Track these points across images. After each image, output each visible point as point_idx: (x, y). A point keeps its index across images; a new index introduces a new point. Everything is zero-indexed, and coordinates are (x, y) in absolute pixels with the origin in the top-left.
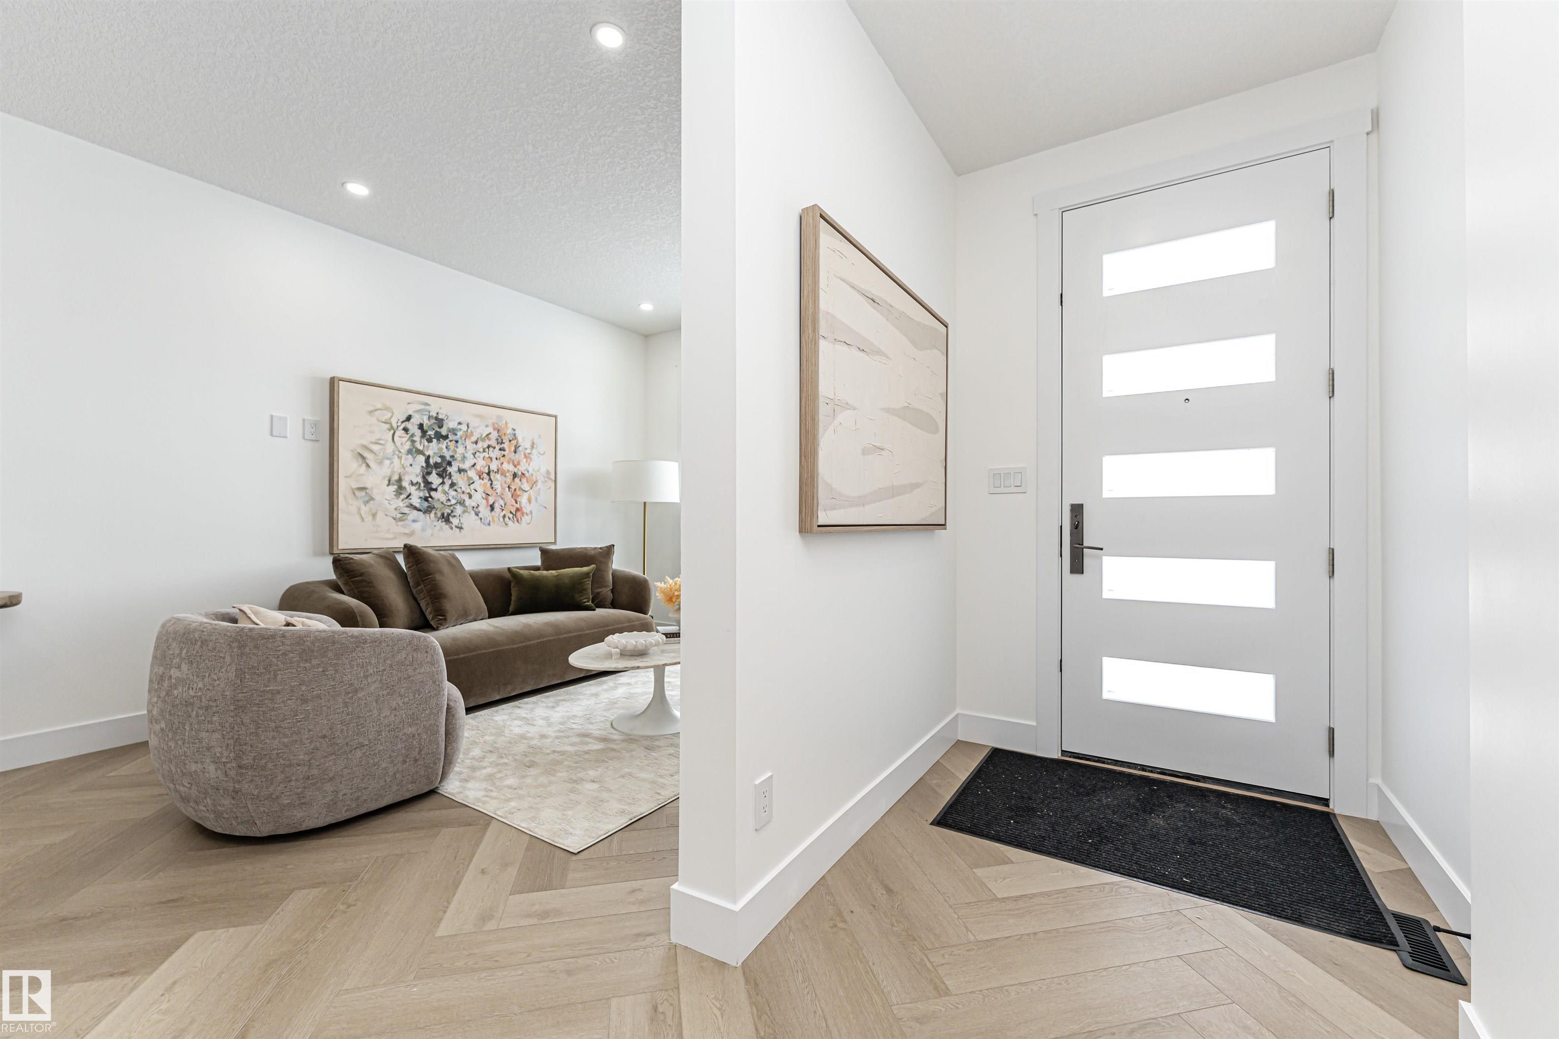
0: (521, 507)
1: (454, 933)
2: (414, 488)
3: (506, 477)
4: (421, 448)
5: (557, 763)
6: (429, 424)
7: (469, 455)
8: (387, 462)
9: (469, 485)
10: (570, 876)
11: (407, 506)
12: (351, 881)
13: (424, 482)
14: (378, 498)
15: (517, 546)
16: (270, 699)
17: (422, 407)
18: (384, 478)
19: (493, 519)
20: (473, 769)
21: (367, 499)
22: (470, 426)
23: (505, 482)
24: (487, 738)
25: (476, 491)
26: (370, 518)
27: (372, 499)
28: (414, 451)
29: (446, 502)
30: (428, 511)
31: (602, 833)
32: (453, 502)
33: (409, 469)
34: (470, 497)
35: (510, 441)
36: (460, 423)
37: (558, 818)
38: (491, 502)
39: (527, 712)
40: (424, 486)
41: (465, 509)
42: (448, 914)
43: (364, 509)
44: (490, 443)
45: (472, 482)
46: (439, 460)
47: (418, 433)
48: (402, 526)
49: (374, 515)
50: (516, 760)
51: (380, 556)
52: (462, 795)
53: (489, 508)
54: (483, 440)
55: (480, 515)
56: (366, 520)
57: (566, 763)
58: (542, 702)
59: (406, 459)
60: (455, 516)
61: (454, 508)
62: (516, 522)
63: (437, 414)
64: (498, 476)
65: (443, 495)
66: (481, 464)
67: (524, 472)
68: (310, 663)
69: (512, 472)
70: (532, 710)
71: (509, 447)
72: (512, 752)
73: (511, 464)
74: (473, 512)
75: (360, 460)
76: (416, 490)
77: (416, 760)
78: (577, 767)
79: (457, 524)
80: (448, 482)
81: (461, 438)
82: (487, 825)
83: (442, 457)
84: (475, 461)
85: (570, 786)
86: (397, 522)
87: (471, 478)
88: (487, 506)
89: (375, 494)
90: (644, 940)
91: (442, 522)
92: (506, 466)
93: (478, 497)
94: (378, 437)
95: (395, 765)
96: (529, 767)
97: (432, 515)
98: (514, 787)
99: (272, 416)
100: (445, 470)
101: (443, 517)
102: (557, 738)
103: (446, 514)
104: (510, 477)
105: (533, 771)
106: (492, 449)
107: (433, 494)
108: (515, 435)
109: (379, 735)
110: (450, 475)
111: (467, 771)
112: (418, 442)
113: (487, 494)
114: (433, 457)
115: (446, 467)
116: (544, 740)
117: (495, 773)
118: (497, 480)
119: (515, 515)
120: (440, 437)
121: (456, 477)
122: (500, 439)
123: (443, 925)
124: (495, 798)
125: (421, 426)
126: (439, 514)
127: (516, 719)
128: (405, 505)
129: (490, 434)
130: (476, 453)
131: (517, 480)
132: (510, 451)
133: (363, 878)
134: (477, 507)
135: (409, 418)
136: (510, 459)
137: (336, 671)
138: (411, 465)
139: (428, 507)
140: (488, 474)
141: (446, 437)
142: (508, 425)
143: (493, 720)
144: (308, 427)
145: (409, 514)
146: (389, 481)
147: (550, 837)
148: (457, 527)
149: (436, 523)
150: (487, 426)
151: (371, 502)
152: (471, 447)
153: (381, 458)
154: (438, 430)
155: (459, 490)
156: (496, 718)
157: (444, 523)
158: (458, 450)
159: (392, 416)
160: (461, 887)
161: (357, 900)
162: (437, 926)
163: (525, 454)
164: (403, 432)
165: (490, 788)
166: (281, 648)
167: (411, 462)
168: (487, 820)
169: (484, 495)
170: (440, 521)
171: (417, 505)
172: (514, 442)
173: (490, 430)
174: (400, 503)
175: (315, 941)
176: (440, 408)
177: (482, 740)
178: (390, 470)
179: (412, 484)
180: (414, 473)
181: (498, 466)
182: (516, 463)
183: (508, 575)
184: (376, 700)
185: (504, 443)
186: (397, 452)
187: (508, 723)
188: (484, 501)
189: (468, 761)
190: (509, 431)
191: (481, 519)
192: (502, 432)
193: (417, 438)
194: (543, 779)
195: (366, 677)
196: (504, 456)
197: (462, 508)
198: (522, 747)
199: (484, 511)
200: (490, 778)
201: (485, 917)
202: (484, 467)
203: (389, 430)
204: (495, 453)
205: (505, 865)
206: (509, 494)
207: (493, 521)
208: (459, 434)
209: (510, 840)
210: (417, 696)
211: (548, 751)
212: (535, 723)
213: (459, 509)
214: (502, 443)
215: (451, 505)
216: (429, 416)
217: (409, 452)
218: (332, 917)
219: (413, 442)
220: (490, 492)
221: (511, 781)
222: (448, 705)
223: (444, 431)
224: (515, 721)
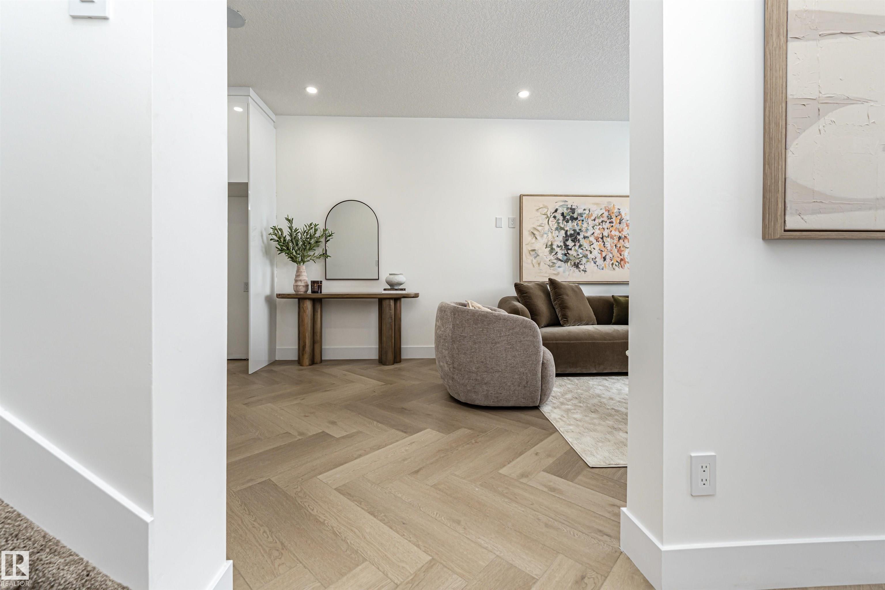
0: (624, 258)
1: (506, 475)
2: (559, 249)
3: (613, 239)
4: (563, 226)
5: (610, 415)
6: (567, 212)
7: (590, 228)
8: (545, 236)
9: (590, 246)
10: (580, 477)
11: (555, 259)
12: (483, 433)
13: (564, 245)
14: (541, 255)
15: (621, 283)
16: (463, 340)
17: (563, 203)
18: (544, 244)
19: (605, 265)
20: (562, 403)
21: (536, 255)
22: (590, 210)
23: (613, 243)
24: (579, 391)
25: (595, 249)
26: (537, 265)
27: (538, 255)
28: (559, 229)
29: (577, 256)
30: (566, 261)
31: (614, 463)
32: (581, 256)
33: (556, 238)
34: (591, 252)
35: (616, 217)
36: (584, 210)
37: (592, 445)
38: (604, 256)
39: (610, 383)
40: (564, 248)
41: (588, 260)
42: (509, 465)
43: (534, 261)
44: (603, 220)
45: (592, 244)
46: (573, 232)
47: (561, 218)
48: (553, 270)
49: (539, 264)
50: (587, 406)
51: (538, 284)
52: (549, 414)
53: (603, 259)
54: (599, 218)
55: (597, 264)
56: (535, 266)
57: (616, 417)
58: (623, 380)
59: (555, 233)
60: (581, 264)
61: (581, 259)
62: (620, 268)
63: (572, 206)
64: (609, 239)
65: (575, 252)
66: (597, 232)
67: (626, 236)
68: (477, 326)
69: (617, 236)
70: (614, 383)
71: (616, 220)
72: (588, 402)
73: (617, 231)
74: (593, 262)
75: (532, 235)
76: (560, 250)
77: (525, 387)
78: (621, 422)
79: (583, 269)
80: (578, 244)
81: (585, 218)
82: (551, 434)
83: (575, 230)
84: (594, 231)
85: (610, 430)
86: (550, 267)
87: (591, 242)
88: (601, 258)
89: (539, 252)
90: (602, 536)
91: (574, 267)
92: (613, 233)
93: (596, 253)
94: (540, 223)
95: (514, 386)
96: (592, 412)
97: (569, 263)
98: (577, 419)
99: (496, 218)
100: (576, 238)
101: (575, 265)
102: (619, 402)
103: (576, 263)
104: (616, 239)
105: (593, 415)
106: (605, 223)
107: (569, 252)
108: (620, 212)
109: (506, 368)
110: (579, 241)
111: (559, 404)
112: (561, 223)
113: (601, 251)
114: (569, 230)
115: (577, 236)
116: (611, 401)
117: (571, 409)
118: (608, 242)
119: (620, 263)
120: (573, 219)
121: (582, 241)
122: (609, 216)
123: (505, 469)
124: (564, 421)
125: (563, 214)
126: (573, 263)
127: (601, 386)
128: (554, 258)
129: (603, 213)
130: (594, 226)
131: (621, 241)
132: (616, 222)
133: (487, 434)
134: (595, 259)
135: (556, 211)
136: (616, 228)
137: (487, 331)
138: (557, 236)
139: (566, 259)
140: (602, 238)
141: (577, 219)
142: (615, 207)
143: (588, 383)
144: (510, 221)
145: (556, 263)
146: (546, 245)
147: (581, 452)
148: (583, 270)
149: (571, 268)
150: (601, 209)
151: (538, 257)
152: (591, 223)
153: (542, 233)
154: (572, 215)
155: (584, 249)
156: (589, 382)
157: (575, 268)
158: (583, 225)
159: (548, 211)
160: (522, 456)
161: (480, 441)
162: (501, 468)
163: (627, 224)
164: (554, 218)
165: (565, 416)
166: (466, 317)
167: (558, 235)
168: (555, 430)
169: (599, 251)
170: (573, 267)
171: (561, 258)
172: (619, 217)
173: (603, 211)
174: (551, 257)
175: (457, 450)
176: (573, 202)
177: (575, 391)
178: (547, 240)
179: (558, 246)
180: (559, 241)
181: (608, 233)
182: (620, 230)
183: (612, 300)
184: (505, 350)
185: (612, 218)
186: (550, 230)
187: (595, 386)
188: (600, 255)
189: (562, 399)
190: (616, 210)
191: (598, 266)
192: (611, 211)
193: (561, 221)
194: (596, 421)
195: (500, 337)
196: (612, 226)
197: (586, 259)
198: (595, 401)
199: (600, 261)
200: (568, 411)
201: (524, 475)
202: (599, 234)
203: (546, 218)
204: (607, 225)
205: (549, 456)
206: (616, 250)
207: (605, 267)
208: (584, 216)
209: (559, 445)
210: (525, 352)
211: (609, 407)
212: (611, 390)
213: (584, 260)
214: (611, 218)
215: (579, 258)
216: (567, 208)
217: (557, 229)
218: (468, 444)
219: (559, 223)
220: (603, 249)
221: (578, 416)
222: (543, 361)
223: (575, 216)
224: (600, 386)
